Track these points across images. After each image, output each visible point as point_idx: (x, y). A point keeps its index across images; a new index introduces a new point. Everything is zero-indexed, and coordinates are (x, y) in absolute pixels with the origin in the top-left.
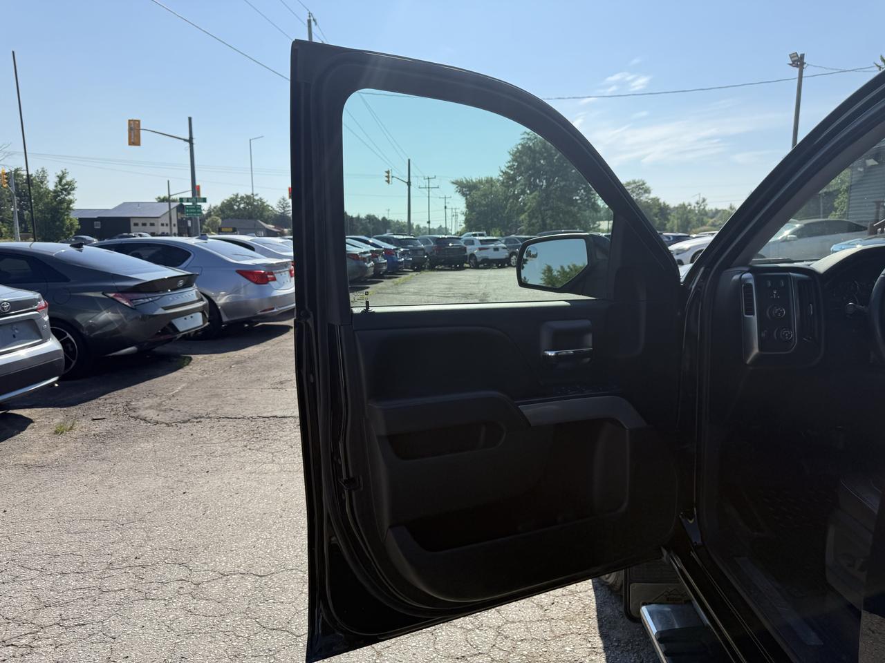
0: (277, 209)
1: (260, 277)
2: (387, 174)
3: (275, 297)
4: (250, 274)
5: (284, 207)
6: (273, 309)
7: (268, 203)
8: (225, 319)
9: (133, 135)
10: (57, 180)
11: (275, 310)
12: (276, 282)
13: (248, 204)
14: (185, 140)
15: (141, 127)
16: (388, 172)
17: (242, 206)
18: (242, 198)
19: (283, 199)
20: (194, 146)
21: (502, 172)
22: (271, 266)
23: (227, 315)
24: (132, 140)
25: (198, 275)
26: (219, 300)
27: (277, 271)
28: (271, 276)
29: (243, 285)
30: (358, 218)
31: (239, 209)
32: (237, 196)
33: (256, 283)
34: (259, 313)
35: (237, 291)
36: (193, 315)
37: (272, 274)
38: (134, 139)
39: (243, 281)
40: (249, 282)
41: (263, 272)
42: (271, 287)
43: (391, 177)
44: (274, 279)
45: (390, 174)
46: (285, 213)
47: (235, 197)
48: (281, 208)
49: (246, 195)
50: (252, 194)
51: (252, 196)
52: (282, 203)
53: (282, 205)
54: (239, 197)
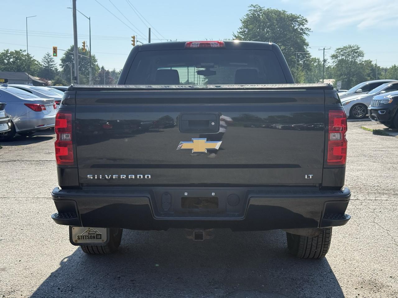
0: (43, 64)
1: (37, 108)
2: (133, 39)
3: (45, 119)
4: (31, 106)
5: (48, 62)
6: (44, 125)
7: (34, 58)
8: (17, 130)
11: (45, 126)
12: (46, 111)
13: (17, 59)
16: (134, 37)
17: (11, 60)
18: (12, 53)
19: (48, 55)
21: (236, 36)
22: (43, 102)
23: (19, 128)
25: (6, 104)
26: (15, 119)
27: (47, 105)
28: (43, 107)
29: (28, 112)
30: (114, 72)
31: (9, 63)
32: (8, 51)
33: (35, 111)
34: (36, 127)
35: (25, 115)
36: (4, 124)
37: (44, 106)
39: (28, 110)
40: (31, 110)
41: (38, 105)
42: (43, 113)
43: (136, 41)
44: (45, 109)
45: (136, 40)
46: (49, 67)
47: (5, 52)
48: (46, 62)
49: (15, 51)
50: (21, 50)
51: (21, 52)
52: (47, 58)
53: (47, 59)
54: (9, 52)
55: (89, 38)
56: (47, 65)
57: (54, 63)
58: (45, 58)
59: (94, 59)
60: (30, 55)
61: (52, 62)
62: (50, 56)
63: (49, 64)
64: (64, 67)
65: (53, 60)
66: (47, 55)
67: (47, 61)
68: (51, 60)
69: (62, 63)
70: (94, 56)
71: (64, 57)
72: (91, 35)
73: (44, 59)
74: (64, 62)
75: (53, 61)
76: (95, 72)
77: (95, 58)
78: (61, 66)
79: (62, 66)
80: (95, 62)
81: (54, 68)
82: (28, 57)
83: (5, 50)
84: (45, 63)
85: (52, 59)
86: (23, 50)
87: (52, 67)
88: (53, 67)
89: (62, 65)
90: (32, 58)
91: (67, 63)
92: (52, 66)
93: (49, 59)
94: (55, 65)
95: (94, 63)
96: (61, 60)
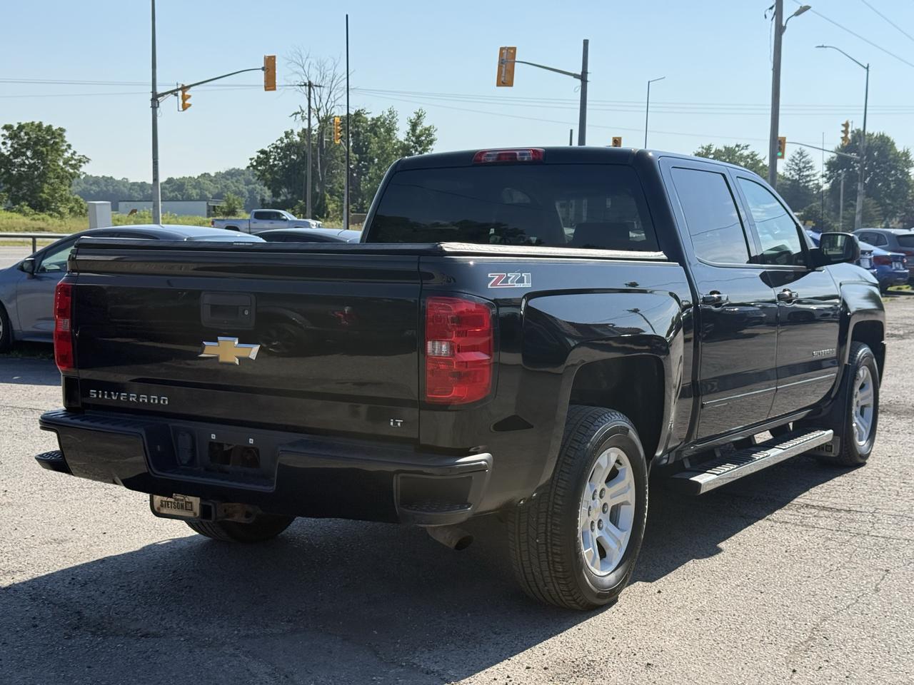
5: (800, 169)
9: (504, 70)
10: (408, 128)
14: (575, 76)
15: (516, 60)
19: (801, 154)
20: (589, 85)
24: (503, 79)
38: (505, 77)
46: (801, 181)
47: (705, 151)
48: (794, 170)
49: (725, 148)
50: (737, 146)
51: (737, 149)
52: (796, 161)
53: (797, 164)
54: (712, 152)
55: (863, 112)
56: (797, 177)
57: (814, 172)
58: (793, 160)
59: (906, 160)
60: (756, 155)
61: (808, 170)
62: (804, 157)
63: (801, 174)
64: (831, 181)
65: (811, 164)
66: (798, 153)
67: (797, 168)
68: (807, 165)
69: (827, 172)
70: (907, 152)
71: (833, 158)
72: (868, 105)
73: (790, 162)
74: (832, 169)
75: (811, 167)
76: (907, 191)
77: (908, 158)
78: (825, 179)
79: (828, 179)
80: (907, 168)
81: (811, 183)
82: (752, 159)
83: (703, 148)
84: (792, 172)
85: (809, 163)
86: (742, 146)
87: (807, 182)
88: (810, 181)
89: (828, 176)
90: (760, 161)
91: (840, 172)
92: (808, 179)
93: (803, 162)
94: (814, 175)
95: (906, 170)
96: (826, 164)
